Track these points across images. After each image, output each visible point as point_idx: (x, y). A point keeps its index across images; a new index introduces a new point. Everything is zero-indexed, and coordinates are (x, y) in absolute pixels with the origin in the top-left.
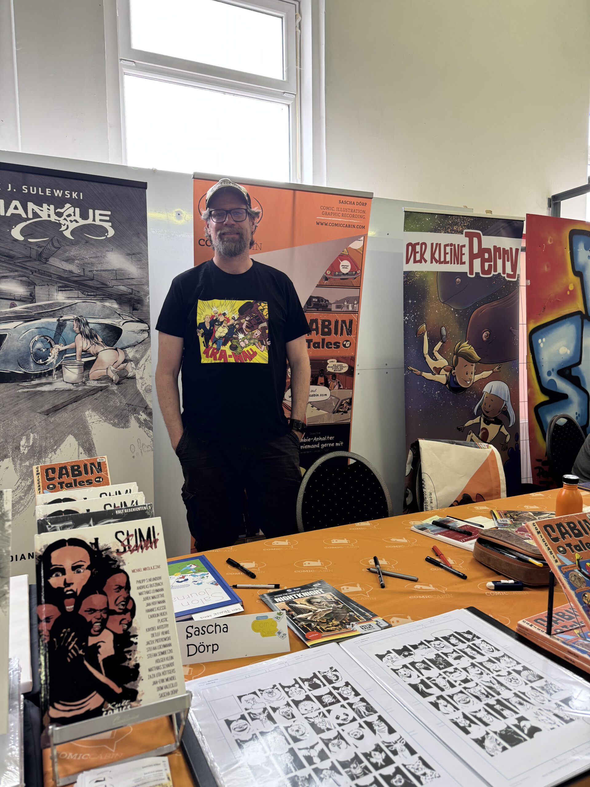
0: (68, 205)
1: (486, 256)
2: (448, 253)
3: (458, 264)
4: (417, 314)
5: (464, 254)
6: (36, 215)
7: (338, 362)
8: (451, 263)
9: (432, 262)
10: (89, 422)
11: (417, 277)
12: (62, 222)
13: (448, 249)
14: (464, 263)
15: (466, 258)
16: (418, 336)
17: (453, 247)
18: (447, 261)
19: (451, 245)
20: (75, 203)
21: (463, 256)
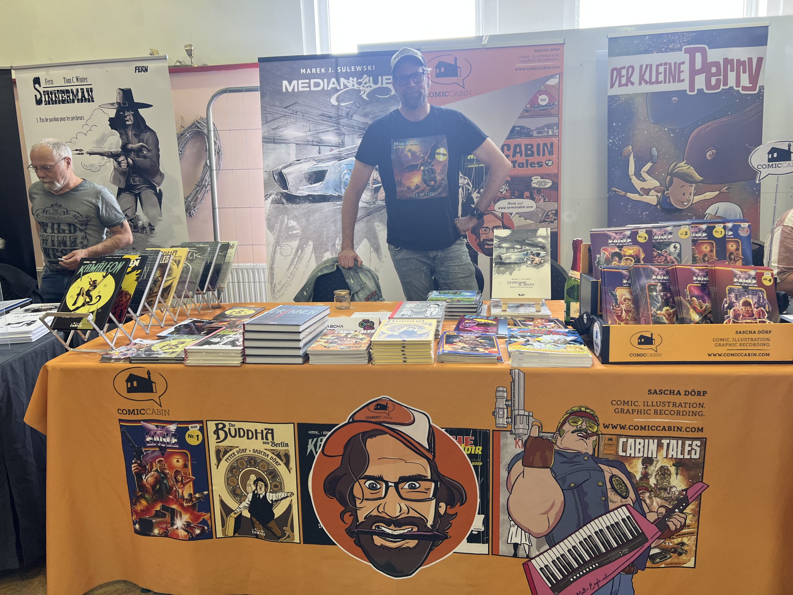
0: (365, 76)
1: (714, 70)
2: (661, 73)
3: (674, 82)
4: (622, 137)
5: (683, 71)
6: (345, 86)
7: (541, 178)
8: (665, 83)
9: (640, 84)
10: (377, 230)
11: (622, 100)
12: (361, 89)
13: (661, 69)
14: (683, 81)
15: (685, 75)
16: (623, 157)
17: (668, 66)
18: (659, 80)
19: (666, 64)
20: (369, 73)
21: (681, 73)
